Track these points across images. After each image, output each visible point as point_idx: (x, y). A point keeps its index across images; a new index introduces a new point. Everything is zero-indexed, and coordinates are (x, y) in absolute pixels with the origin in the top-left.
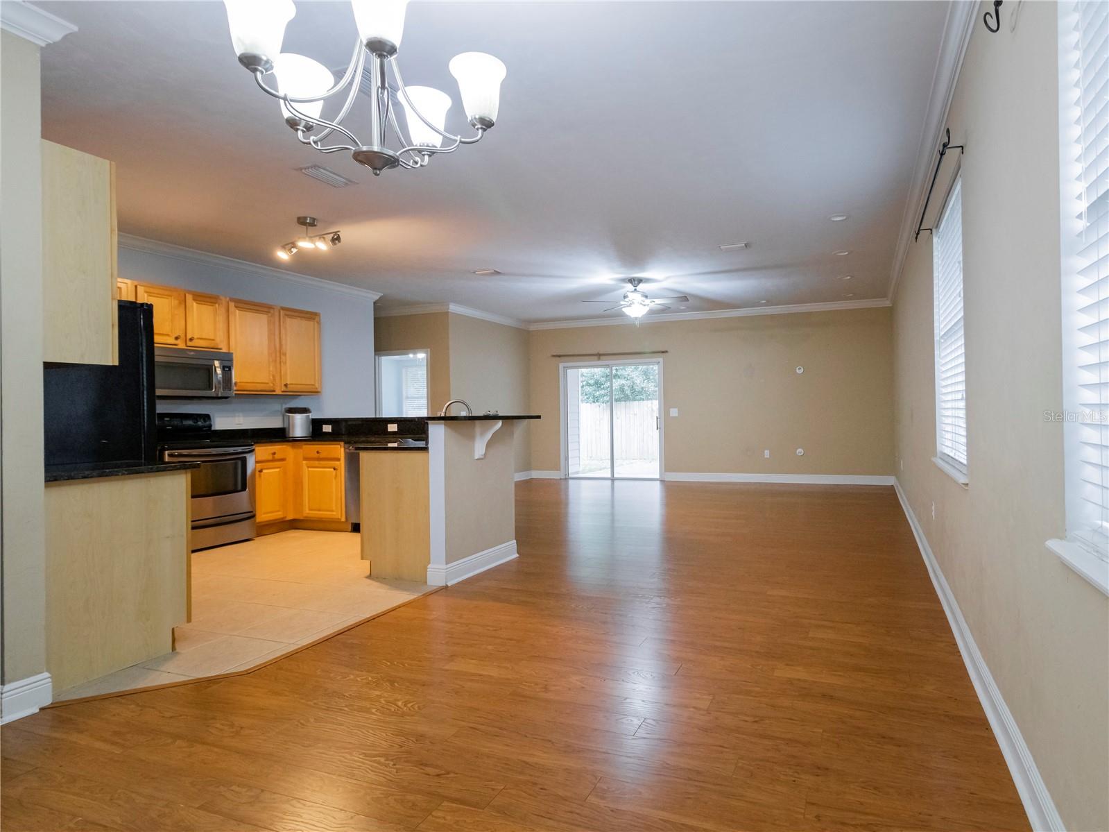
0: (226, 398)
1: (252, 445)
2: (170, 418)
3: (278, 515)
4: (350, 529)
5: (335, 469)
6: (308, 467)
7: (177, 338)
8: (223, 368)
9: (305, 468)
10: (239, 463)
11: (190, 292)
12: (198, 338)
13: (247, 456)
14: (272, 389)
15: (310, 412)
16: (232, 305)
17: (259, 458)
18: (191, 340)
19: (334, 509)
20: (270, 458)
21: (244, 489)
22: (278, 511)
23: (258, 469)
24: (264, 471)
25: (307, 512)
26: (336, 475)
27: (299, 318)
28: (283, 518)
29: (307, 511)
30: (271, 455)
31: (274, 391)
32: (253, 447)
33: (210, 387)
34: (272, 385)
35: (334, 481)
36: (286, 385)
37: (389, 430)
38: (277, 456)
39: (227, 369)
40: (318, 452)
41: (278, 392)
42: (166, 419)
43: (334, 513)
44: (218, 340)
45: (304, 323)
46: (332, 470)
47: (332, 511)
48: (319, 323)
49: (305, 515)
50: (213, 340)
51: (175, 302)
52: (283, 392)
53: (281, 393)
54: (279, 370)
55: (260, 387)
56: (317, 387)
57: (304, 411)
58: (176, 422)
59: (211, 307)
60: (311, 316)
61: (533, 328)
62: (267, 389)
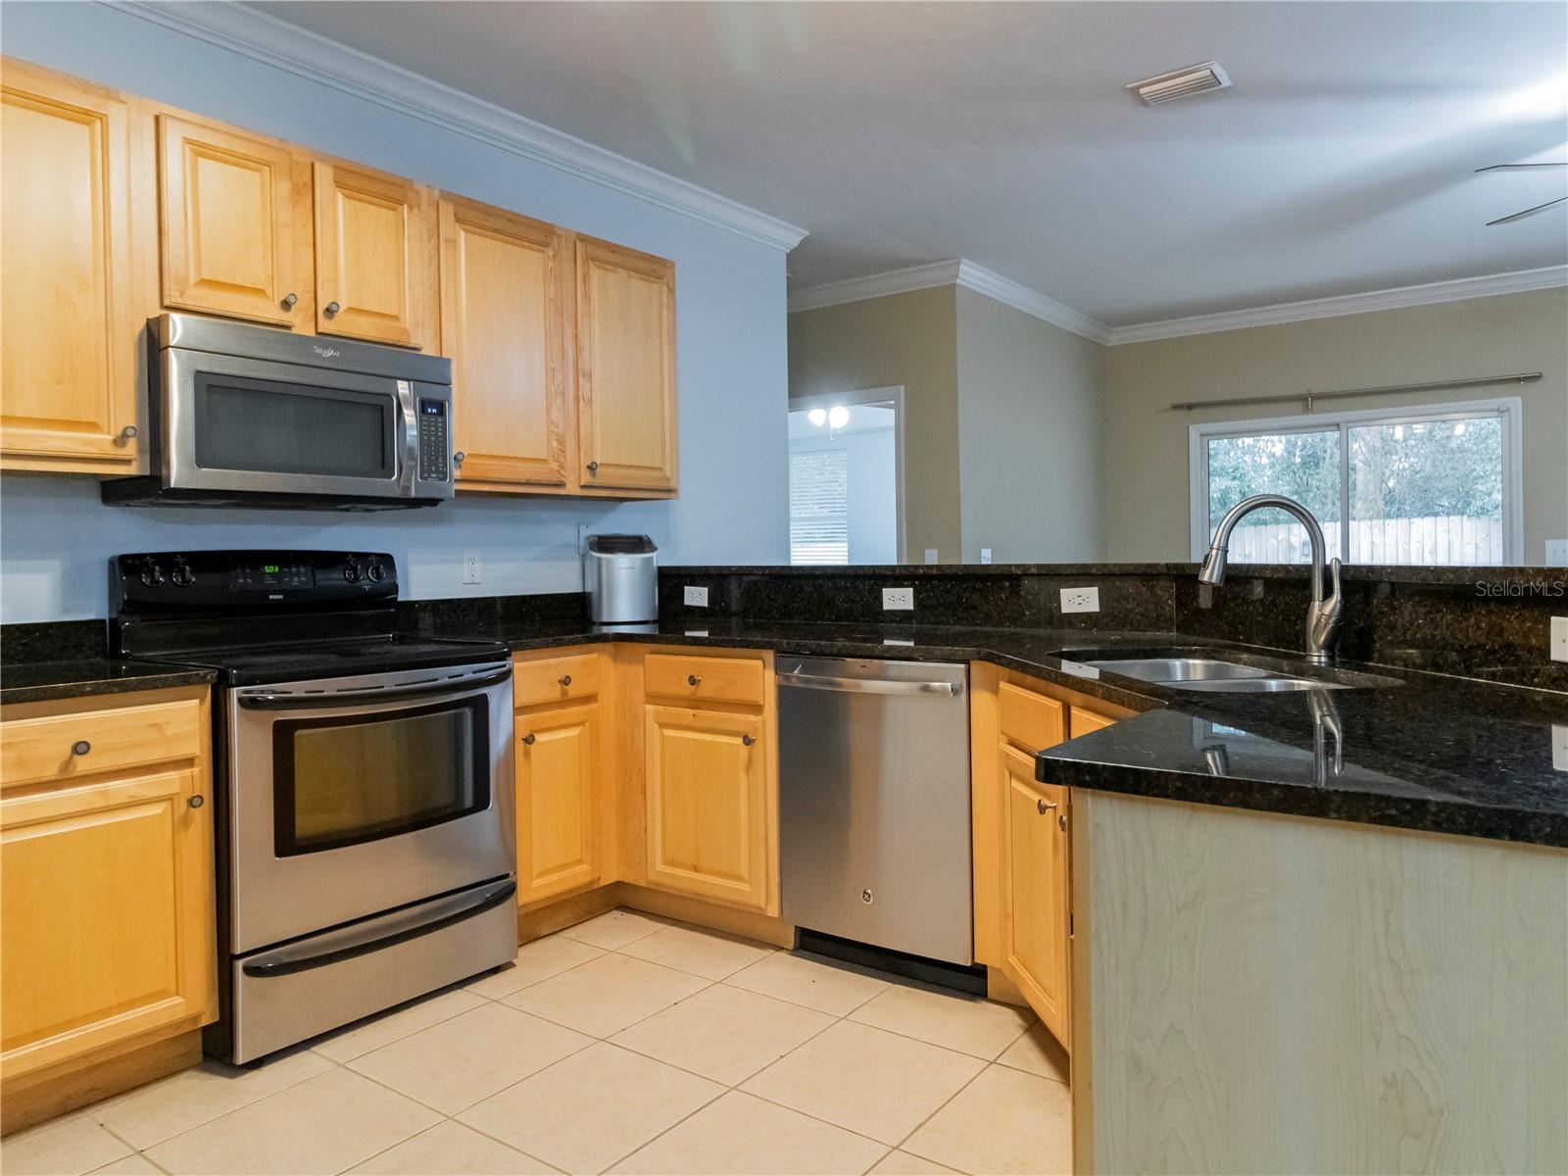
0: (433, 502)
1: (503, 657)
2: (281, 567)
3: (578, 875)
4: (791, 943)
5: (747, 741)
6: (662, 725)
7: (286, 305)
8: (424, 405)
9: (653, 728)
10: (468, 713)
11: (326, 159)
12: (350, 310)
13: (492, 693)
14: (555, 479)
15: (653, 549)
16: (447, 210)
17: (524, 699)
18: (330, 312)
19: (744, 873)
20: (555, 693)
21: (481, 802)
22: (580, 862)
23: (522, 733)
24: (539, 738)
25: (659, 870)
26: (750, 759)
27: (623, 273)
28: (592, 882)
29: (660, 867)
30: (558, 687)
31: (561, 485)
32: (508, 662)
33: (384, 466)
34: (555, 466)
35: (743, 775)
36: (592, 468)
37: (886, 607)
38: (573, 690)
39: (434, 409)
40: (693, 681)
41: (572, 489)
42: (269, 569)
43: (746, 887)
44: (407, 320)
45: (637, 285)
46: (739, 741)
47: (739, 878)
48: (671, 291)
49: (652, 877)
50: (396, 318)
51: (284, 188)
52: (583, 487)
53: (579, 492)
54: (573, 421)
55: (524, 472)
56: (668, 475)
57: (638, 544)
58: (298, 579)
59: (390, 212)
60: (654, 269)
61: (1113, 340)
62: (545, 478)
